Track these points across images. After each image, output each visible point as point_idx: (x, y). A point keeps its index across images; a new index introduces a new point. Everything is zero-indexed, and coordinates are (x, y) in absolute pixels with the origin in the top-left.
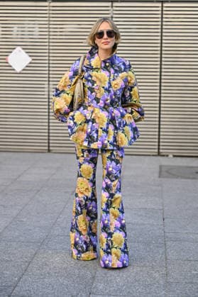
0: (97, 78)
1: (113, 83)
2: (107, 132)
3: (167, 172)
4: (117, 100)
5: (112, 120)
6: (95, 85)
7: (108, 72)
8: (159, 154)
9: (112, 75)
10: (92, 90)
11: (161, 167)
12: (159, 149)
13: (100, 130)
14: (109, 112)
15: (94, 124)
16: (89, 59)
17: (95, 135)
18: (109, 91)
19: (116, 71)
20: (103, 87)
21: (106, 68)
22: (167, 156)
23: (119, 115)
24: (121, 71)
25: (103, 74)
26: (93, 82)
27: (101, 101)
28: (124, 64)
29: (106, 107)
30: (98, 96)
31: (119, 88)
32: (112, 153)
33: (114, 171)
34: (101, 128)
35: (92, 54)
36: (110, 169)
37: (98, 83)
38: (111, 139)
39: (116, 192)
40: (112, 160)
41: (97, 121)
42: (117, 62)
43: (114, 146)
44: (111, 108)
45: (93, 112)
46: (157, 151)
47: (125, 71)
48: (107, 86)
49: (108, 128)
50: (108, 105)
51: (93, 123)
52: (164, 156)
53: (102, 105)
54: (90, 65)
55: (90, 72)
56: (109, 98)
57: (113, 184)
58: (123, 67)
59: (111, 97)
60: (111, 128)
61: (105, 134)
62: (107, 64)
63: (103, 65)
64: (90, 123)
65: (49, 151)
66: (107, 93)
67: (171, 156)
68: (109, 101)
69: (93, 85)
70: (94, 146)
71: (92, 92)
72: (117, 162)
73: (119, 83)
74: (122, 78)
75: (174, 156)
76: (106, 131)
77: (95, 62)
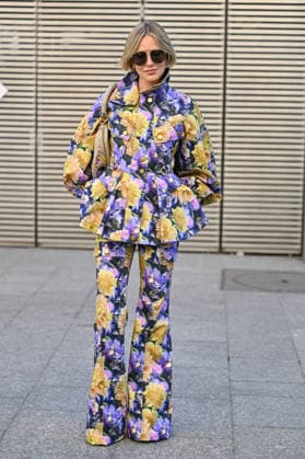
0: (129, 121)
1: (156, 131)
2: (140, 215)
3: (234, 280)
4: (161, 161)
5: (151, 195)
6: (125, 133)
7: (149, 113)
8: (221, 251)
9: (156, 118)
10: (119, 142)
11: (224, 272)
12: (221, 242)
13: (128, 210)
14: (145, 181)
15: (119, 200)
16: (122, 90)
17: (119, 219)
18: (148, 145)
19: (164, 112)
20: (138, 138)
21: (147, 106)
22: (235, 253)
23: (165, 187)
24: (173, 113)
25: (141, 116)
26: (122, 129)
27: (134, 162)
29: (142, 171)
30: (129, 152)
31: (165, 140)
32: (154, 255)
33: (157, 285)
34: (131, 207)
35: (128, 81)
36: (151, 281)
37: (129, 130)
38: (147, 228)
39: (158, 318)
40: (154, 266)
41: (124, 194)
42: (169, 97)
43: (151, 239)
44: (151, 174)
45: (119, 180)
46: (217, 244)
47: (179, 113)
49: (141, 207)
50: (144, 168)
51: (116, 198)
52: (228, 253)
53: (135, 168)
54: (121, 100)
55: (120, 112)
56: (147, 156)
57: (154, 305)
58: (178, 107)
59: (151, 155)
60: (148, 208)
61: (136, 217)
62: (150, 100)
63: (142, 101)
64: (112, 197)
66: (144, 147)
67: (241, 254)
68: (146, 162)
69: (121, 133)
70: (115, 236)
71: (119, 146)
72: (163, 269)
73: (166, 131)
74: (172, 123)
75: (246, 254)
76: (138, 213)
77: (130, 95)
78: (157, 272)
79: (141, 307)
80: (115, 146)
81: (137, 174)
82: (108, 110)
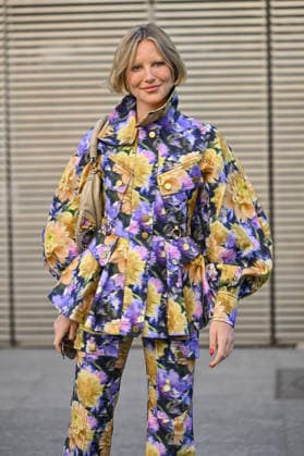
0: (124, 167)
1: (162, 178)
2: (144, 296)
4: (172, 219)
5: (158, 268)
6: (119, 183)
7: (152, 153)
8: (274, 343)
9: (162, 160)
10: (113, 196)
11: (279, 374)
12: (273, 331)
13: (127, 290)
14: (150, 249)
15: (114, 277)
16: (115, 123)
17: (116, 303)
18: (152, 199)
19: (173, 150)
20: (138, 189)
21: (149, 144)
22: (294, 346)
23: (178, 256)
24: (185, 150)
25: (142, 158)
26: (115, 177)
27: (133, 222)
28: (197, 133)
29: (145, 235)
30: (126, 209)
31: (176, 189)
32: (167, 351)
33: (176, 394)
34: (131, 286)
35: (123, 110)
36: (167, 388)
37: (125, 179)
38: (154, 314)
39: (184, 443)
40: (169, 367)
41: (122, 268)
42: (179, 128)
43: (160, 329)
44: (158, 238)
45: (114, 248)
46: (267, 335)
47: (195, 149)
48: (146, 185)
49: (145, 286)
50: (147, 231)
51: (111, 274)
53: (135, 232)
54: (114, 138)
55: (112, 155)
56: (151, 214)
57: (174, 423)
58: (192, 140)
59: (157, 212)
60: (154, 286)
61: (139, 300)
62: (152, 135)
63: (142, 136)
64: (105, 274)
65: (14, 343)
66: (147, 202)
67: (302, 347)
68: (151, 222)
69: (114, 184)
70: (111, 328)
71: (112, 202)
72: (182, 371)
73: (177, 178)
74: (185, 166)
76: (142, 293)
77: (126, 130)
78: (174, 375)
79: (156, 427)
80: (108, 202)
81: (139, 239)
82: (99, 153)
